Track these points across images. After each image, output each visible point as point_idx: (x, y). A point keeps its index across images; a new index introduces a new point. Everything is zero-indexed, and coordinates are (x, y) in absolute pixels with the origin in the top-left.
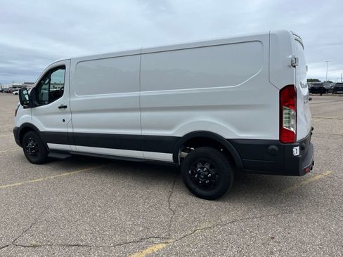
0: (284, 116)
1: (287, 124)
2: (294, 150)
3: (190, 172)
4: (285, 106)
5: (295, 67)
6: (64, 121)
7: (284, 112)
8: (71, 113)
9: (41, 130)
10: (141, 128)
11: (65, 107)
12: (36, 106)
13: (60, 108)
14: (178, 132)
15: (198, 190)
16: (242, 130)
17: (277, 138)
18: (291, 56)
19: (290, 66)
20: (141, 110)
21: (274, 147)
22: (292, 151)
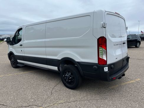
0: (100, 52)
1: (101, 56)
2: (105, 69)
3: (64, 76)
4: (101, 47)
5: (105, 27)
6: (22, 51)
7: (100, 50)
8: (24, 47)
9: (15, 54)
10: (46, 55)
11: (22, 45)
12: (14, 45)
13: (20, 45)
14: (59, 57)
15: (67, 84)
16: (83, 58)
17: (97, 62)
18: (102, 23)
19: (102, 27)
20: (46, 47)
21: (95, 66)
22: (104, 69)
